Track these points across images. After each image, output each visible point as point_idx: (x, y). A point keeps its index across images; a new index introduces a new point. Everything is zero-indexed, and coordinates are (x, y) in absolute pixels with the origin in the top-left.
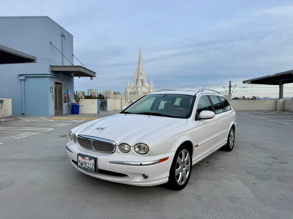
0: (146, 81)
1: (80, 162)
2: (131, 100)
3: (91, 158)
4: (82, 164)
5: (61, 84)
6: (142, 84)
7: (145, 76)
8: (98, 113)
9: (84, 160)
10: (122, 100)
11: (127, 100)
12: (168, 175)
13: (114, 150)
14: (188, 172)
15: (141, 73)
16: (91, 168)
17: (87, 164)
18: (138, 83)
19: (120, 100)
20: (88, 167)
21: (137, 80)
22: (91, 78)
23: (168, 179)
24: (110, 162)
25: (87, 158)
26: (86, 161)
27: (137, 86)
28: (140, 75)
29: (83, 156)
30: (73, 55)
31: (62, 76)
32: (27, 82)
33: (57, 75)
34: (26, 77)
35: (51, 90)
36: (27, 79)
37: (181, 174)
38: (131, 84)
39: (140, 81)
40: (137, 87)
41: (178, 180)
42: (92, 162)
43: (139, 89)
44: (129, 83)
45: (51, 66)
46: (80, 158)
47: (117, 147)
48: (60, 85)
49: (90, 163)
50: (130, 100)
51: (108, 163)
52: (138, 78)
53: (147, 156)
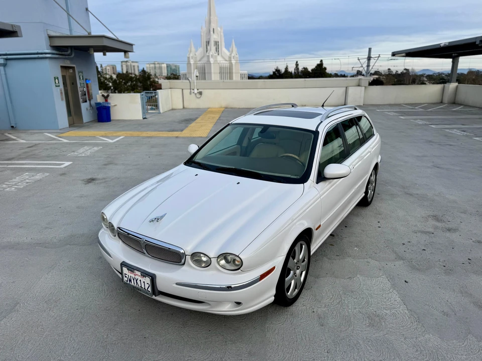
0: (223, 44)
1: (126, 277)
2: (200, 90)
3: (145, 274)
4: (130, 281)
5: (73, 68)
6: (217, 50)
7: (221, 35)
8: (144, 119)
9: (133, 275)
10: (184, 90)
11: (192, 91)
12: (274, 292)
13: (183, 261)
14: (304, 273)
15: (214, 29)
16: (146, 288)
17: (138, 281)
18: (209, 47)
19: (181, 90)
20: (141, 287)
21: (208, 43)
22: (125, 54)
23: (273, 298)
24: (177, 284)
25: (139, 273)
26: (137, 277)
27: (207, 54)
28: (212, 33)
29: (132, 269)
30: (87, 9)
31: (73, 55)
32: (9, 70)
33: (63, 53)
34: (7, 59)
35: (56, 83)
36: (9, 62)
37: (293, 282)
38: (196, 51)
39: (212, 43)
40: (208, 56)
41: (288, 293)
42: (148, 280)
43: (212, 60)
44: (193, 49)
45: (50, 37)
46: (125, 270)
47: (188, 258)
48: (71, 71)
49: (144, 282)
50: (198, 90)
51: (175, 285)
52: (209, 39)
53: (239, 273)
